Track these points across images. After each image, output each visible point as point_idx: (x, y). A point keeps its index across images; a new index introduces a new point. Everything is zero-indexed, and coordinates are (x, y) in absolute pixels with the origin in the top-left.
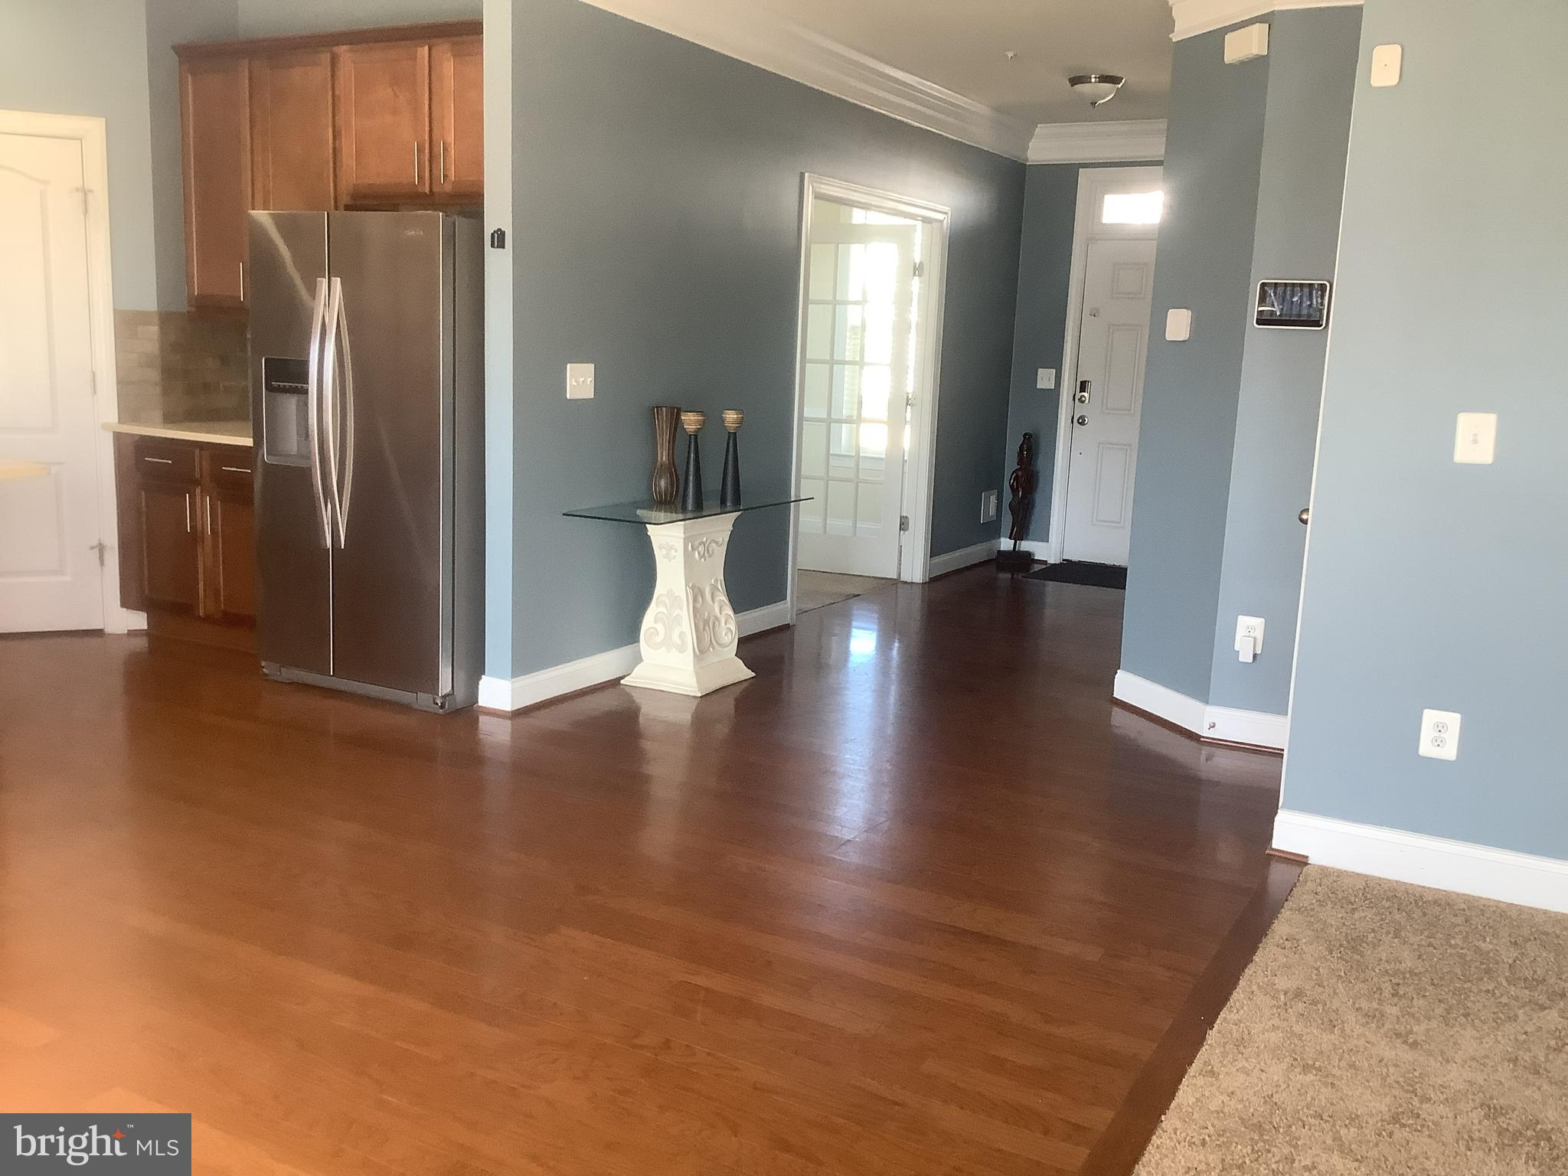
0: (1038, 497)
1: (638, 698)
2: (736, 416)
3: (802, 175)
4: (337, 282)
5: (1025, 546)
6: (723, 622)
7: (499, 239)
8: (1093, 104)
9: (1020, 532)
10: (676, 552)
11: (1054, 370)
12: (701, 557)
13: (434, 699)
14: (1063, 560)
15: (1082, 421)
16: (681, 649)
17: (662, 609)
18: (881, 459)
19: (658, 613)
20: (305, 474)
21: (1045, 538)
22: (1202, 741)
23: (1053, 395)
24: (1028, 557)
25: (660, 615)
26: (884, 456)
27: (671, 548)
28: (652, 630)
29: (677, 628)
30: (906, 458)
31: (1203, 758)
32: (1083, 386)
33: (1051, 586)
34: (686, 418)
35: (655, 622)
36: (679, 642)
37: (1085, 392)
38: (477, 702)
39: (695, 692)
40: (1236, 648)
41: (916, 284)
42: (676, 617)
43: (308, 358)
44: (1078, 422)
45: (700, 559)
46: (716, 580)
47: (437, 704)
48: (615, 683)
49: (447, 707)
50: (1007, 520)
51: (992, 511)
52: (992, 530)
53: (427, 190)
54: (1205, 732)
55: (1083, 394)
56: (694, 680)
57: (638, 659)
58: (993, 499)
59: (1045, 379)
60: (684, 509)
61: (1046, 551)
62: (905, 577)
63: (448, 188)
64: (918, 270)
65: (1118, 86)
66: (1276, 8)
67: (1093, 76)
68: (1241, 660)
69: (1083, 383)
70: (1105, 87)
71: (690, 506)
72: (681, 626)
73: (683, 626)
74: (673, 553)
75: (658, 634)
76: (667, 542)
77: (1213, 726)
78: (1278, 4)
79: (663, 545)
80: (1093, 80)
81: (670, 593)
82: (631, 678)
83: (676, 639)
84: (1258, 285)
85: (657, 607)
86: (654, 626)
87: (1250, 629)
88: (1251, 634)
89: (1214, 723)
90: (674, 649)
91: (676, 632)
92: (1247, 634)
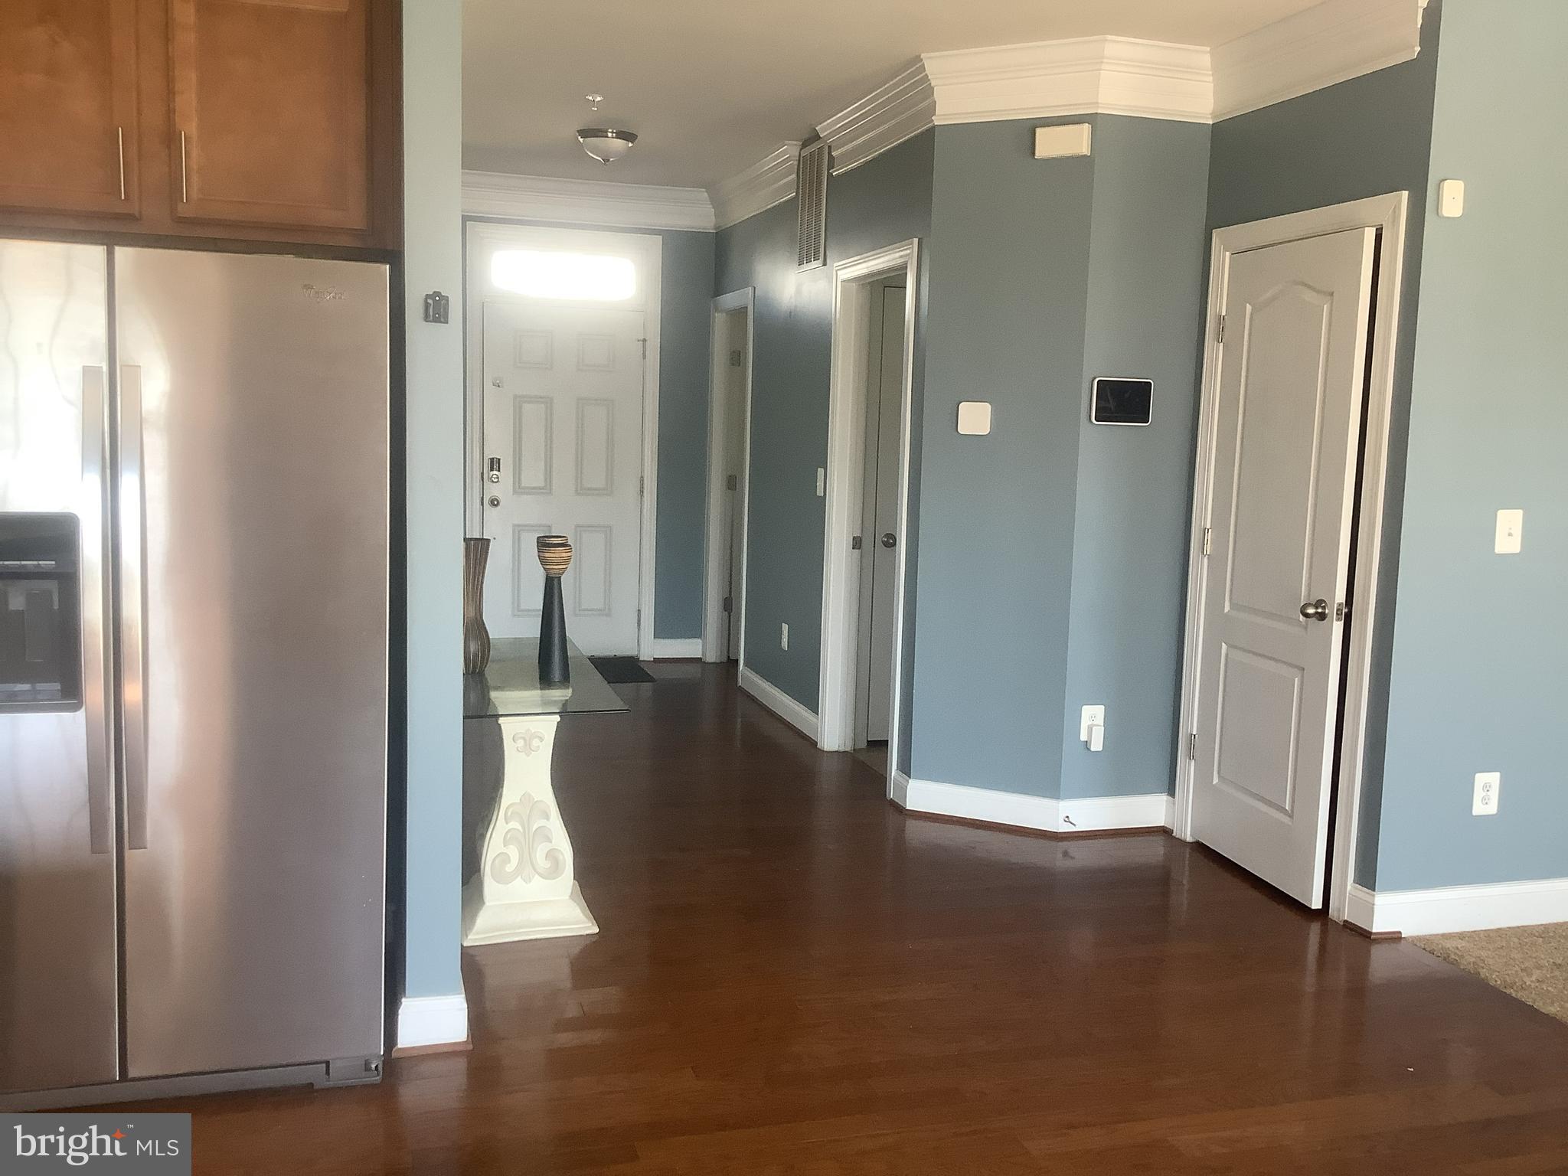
7: (437, 309)
13: (367, 1064)
15: (494, 503)
16: (553, 874)
17: (515, 824)
19: (508, 831)
25: (511, 832)
28: (502, 857)
29: (542, 844)
31: (1060, 854)
32: (495, 464)
35: (505, 844)
36: (547, 865)
38: (396, 1044)
40: (1083, 737)
42: (538, 829)
47: (371, 1069)
54: (1061, 828)
56: (578, 911)
65: (630, 145)
66: (1099, 111)
67: (610, 130)
68: (1092, 749)
69: (492, 460)
70: (620, 143)
71: (557, 674)
72: (551, 842)
73: (553, 841)
74: (535, 742)
75: (509, 861)
76: (529, 730)
77: (1067, 819)
78: (1103, 108)
79: (521, 735)
80: (610, 135)
81: (526, 798)
82: (478, 933)
83: (542, 862)
84: (1093, 381)
85: (507, 823)
86: (504, 850)
87: (1093, 717)
88: (1095, 723)
89: (1067, 817)
90: (537, 876)
91: (540, 851)
92: (1091, 724)
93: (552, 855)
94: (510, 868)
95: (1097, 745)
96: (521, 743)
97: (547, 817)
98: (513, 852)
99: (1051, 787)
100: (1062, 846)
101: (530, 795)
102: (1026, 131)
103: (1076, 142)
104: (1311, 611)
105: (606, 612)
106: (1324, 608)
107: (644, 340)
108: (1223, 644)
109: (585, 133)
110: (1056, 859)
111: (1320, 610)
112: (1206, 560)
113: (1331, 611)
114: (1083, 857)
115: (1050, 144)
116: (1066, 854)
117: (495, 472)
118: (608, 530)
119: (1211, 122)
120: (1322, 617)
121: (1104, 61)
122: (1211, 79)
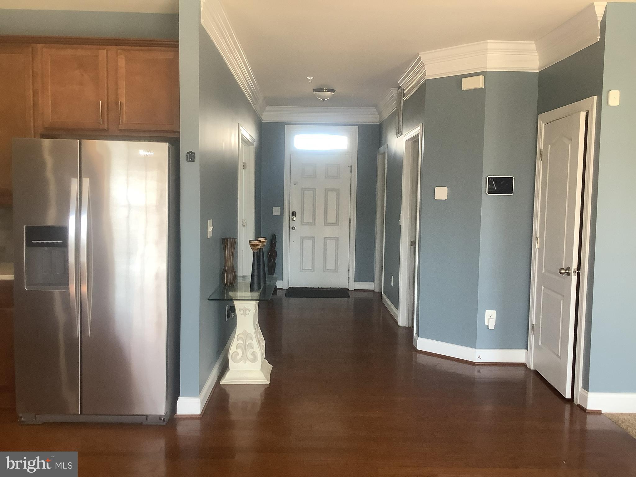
3: (239, 124)
4: (87, 181)
7: (191, 157)
8: (323, 100)
10: (249, 311)
11: (280, 208)
13: (160, 417)
14: (289, 287)
16: (254, 360)
17: (241, 342)
21: (281, 279)
22: (476, 364)
23: (280, 218)
24: (275, 287)
25: (239, 345)
27: (247, 309)
28: (234, 353)
29: (250, 350)
31: (476, 371)
32: (293, 214)
34: (254, 244)
35: (237, 349)
36: (252, 357)
37: (293, 216)
38: (176, 413)
39: (266, 382)
40: (486, 323)
42: (249, 344)
43: (68, 225)
44: (292, 229)
47: (162, 420)
54: (477, 360)
56: (262, 375)
59: (276, 211)
61: (282, 284)
65: (333, 93)
66: (487, 70)
67: (325, 89)
68: (490, 328)
69: (293, 212)
70: (329, 93)
72: (253, 349)
73: (254, 348)
74: (247, 312)
75: (238, 355)
76: (244, 307)
77: (479, 357)
78: (488, 69)
79: (242, 309)
80: (325, 90)
81: (245, 332)
82: (226, 380)
83: (250, 356)
84: (487, 178)
85: (238, 341)
86: (236, 351)
87: (491, 315)
88: (491, 317)
89: (480, 356)
90: (248, 361)
91: (250, 352)
92: (490, 317)
93: (253, 354)
94: (239, 357)
95: (492, 327)
96: (242, 312)
97: (252, 340)
98: (240, 351)
99: (472, 343)
100: (477, 368)
101: (246, 331)
102: (458, 80)
103: (479, 83)
104: (563, 271)
105: (336, 270)
106: (569, 270)
107: (351, 166)
108: (542, 286)
109: (316, 90)
110: (475, 373)
111: (567, 271)
112: (537, 250)
113: (572, 272)
114: (485, 373)
115: (468, 84)
116: (479, 371)
117: (294, 217)
118: (336, 239)
119: (538, 71)
120: (569, 274)
121: (488, 50)
122: (537, 54)
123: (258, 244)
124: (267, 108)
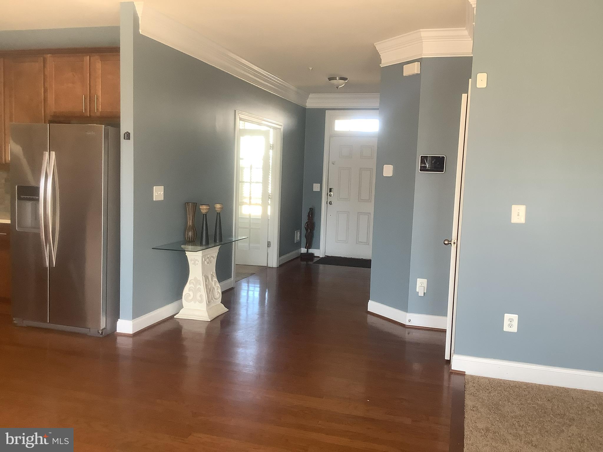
0: (315, 232)
1: (181, 323)
2: (220, 206)
3: (235, 111)
4: (53, 154)
5: (311, 251)
6: (216, 290)
7: (127, 136)
8: (337, 87)
9: (309, 246)
10: (198, 262)
11: (320, 184)
12: (208, 263)
13: (98, 331)
14: (325, 256)
15: (330, 203)
16: (201, 302)
17: (192, 285)
18: (259, 219)
19: (190, 287)
20: (38, 235)
21: (318, 247)
22: (406, 327)
23: (320, 193)
24: (312, 254)
25: (191, 288)
26: (260, 218)
27: (197, 260)
28: (187, 295)
29: (199, 293)
30: (269, 218)
31: (407, 332)
32: (331, 190)
33: (321, 266)
34: (202, 207)
35: (189, 291)
36: (200, 299)
38: (116, 331)
39: (207, 319)
40: (417, 290)
41: (271, 152)
42: (198, 288)
43: (40, 185)
44: (329, 204)
45: (207, 264)
46: (213, 272)
47: (100, 333)
48: (172, 317)
49: (103, 334)
50: (304, 241)
51: (298, 238)
52: (298, 245)
53: (88, 115)
54: (407, 323)
55: (330, 193)
56: (207, 314)
57: (181, 307)
58: (299, 233)
59: (316, 187)
60: (201, 244)
61: (319, 253)
62: (270, 265)
63: (98, 114)
64: (272, 147)
65: (346, 82)
66: (423, 57)
67: (337, 77)
68: (419, 295)
70: (341, 81)
71: (204, 243)
72: (201, 292)
73: (202, 292)
74: (197, 262)
75: (190, 296)
76: (194, 258)
77: (410, 321)
80: (337, 79)
81: (195, 279)
82: (180, 315)
83: (198, 298)
84: (420, 157)
85: (190, 285)
86: (188, 292)
87: (422, 283)
89: (410, 319)
90: (197, 302)
91: (198, 294)
92: (421, 285)
93: (201, 296)
94: (190, 298)
95: (421, 294)
96: (193, 262)
98: (191, 293)
99: (405, 308)
100: (407, 330)
102: (400, 66)
104: (446, 242)
110: (406, 335)
111: (450, 242)
113: (452, 243)
121: (422, 38)
122: (471, 39)
123: (205, 208)
124: (310, 95)
